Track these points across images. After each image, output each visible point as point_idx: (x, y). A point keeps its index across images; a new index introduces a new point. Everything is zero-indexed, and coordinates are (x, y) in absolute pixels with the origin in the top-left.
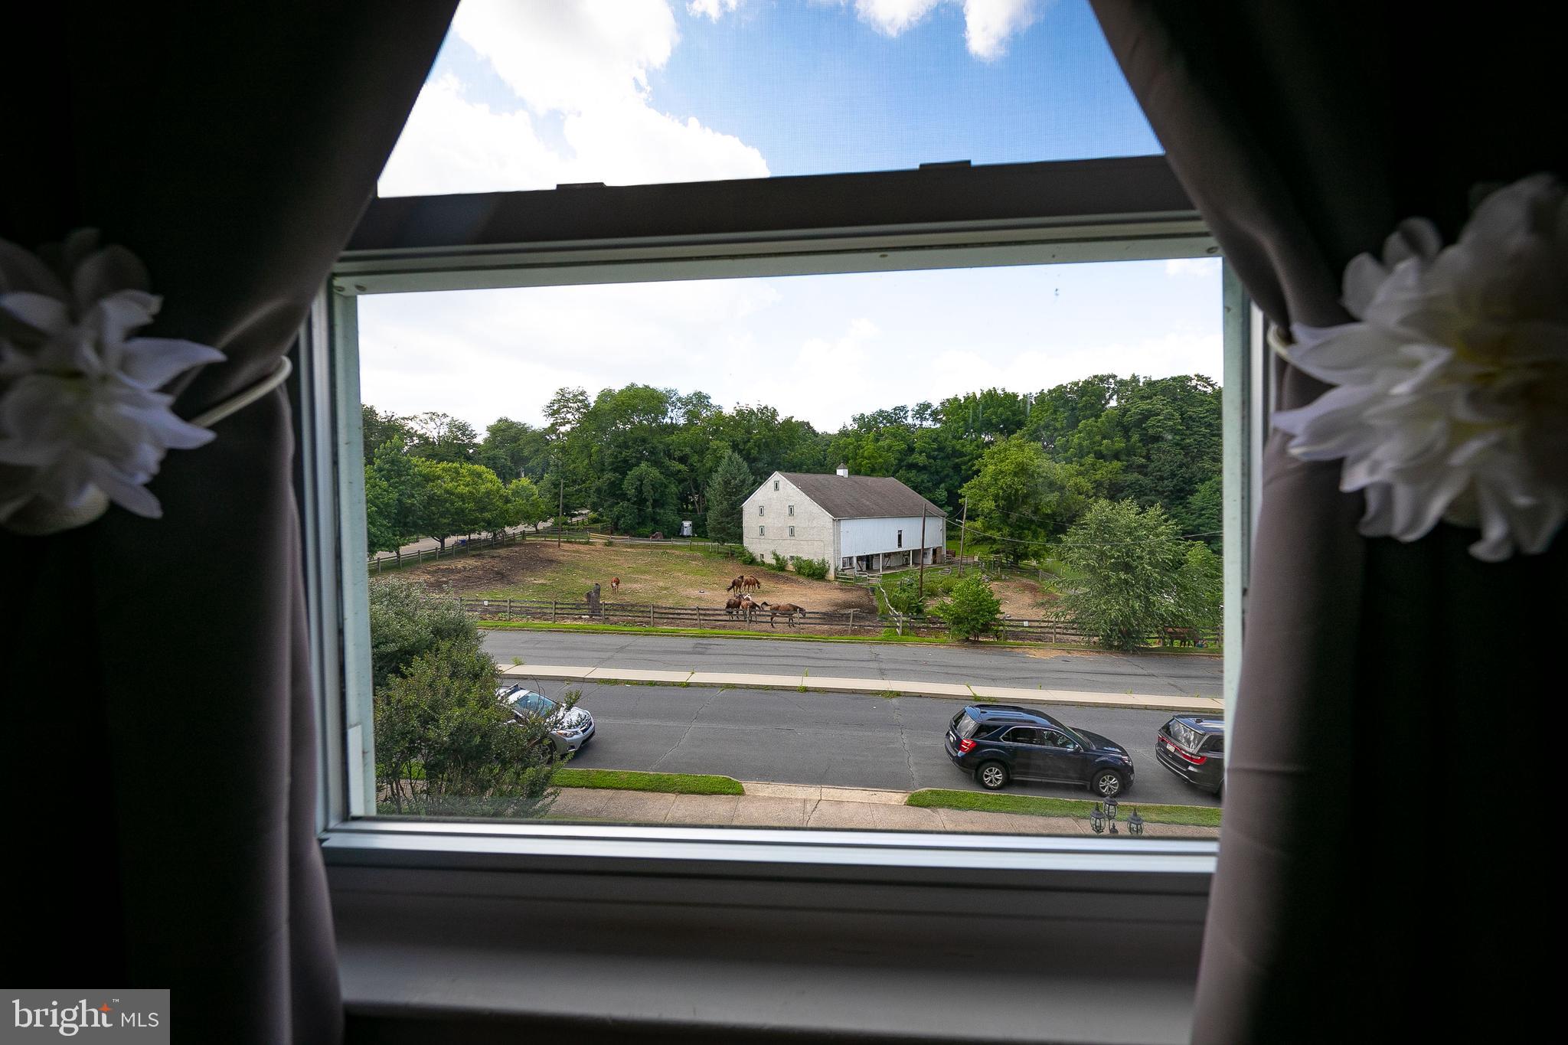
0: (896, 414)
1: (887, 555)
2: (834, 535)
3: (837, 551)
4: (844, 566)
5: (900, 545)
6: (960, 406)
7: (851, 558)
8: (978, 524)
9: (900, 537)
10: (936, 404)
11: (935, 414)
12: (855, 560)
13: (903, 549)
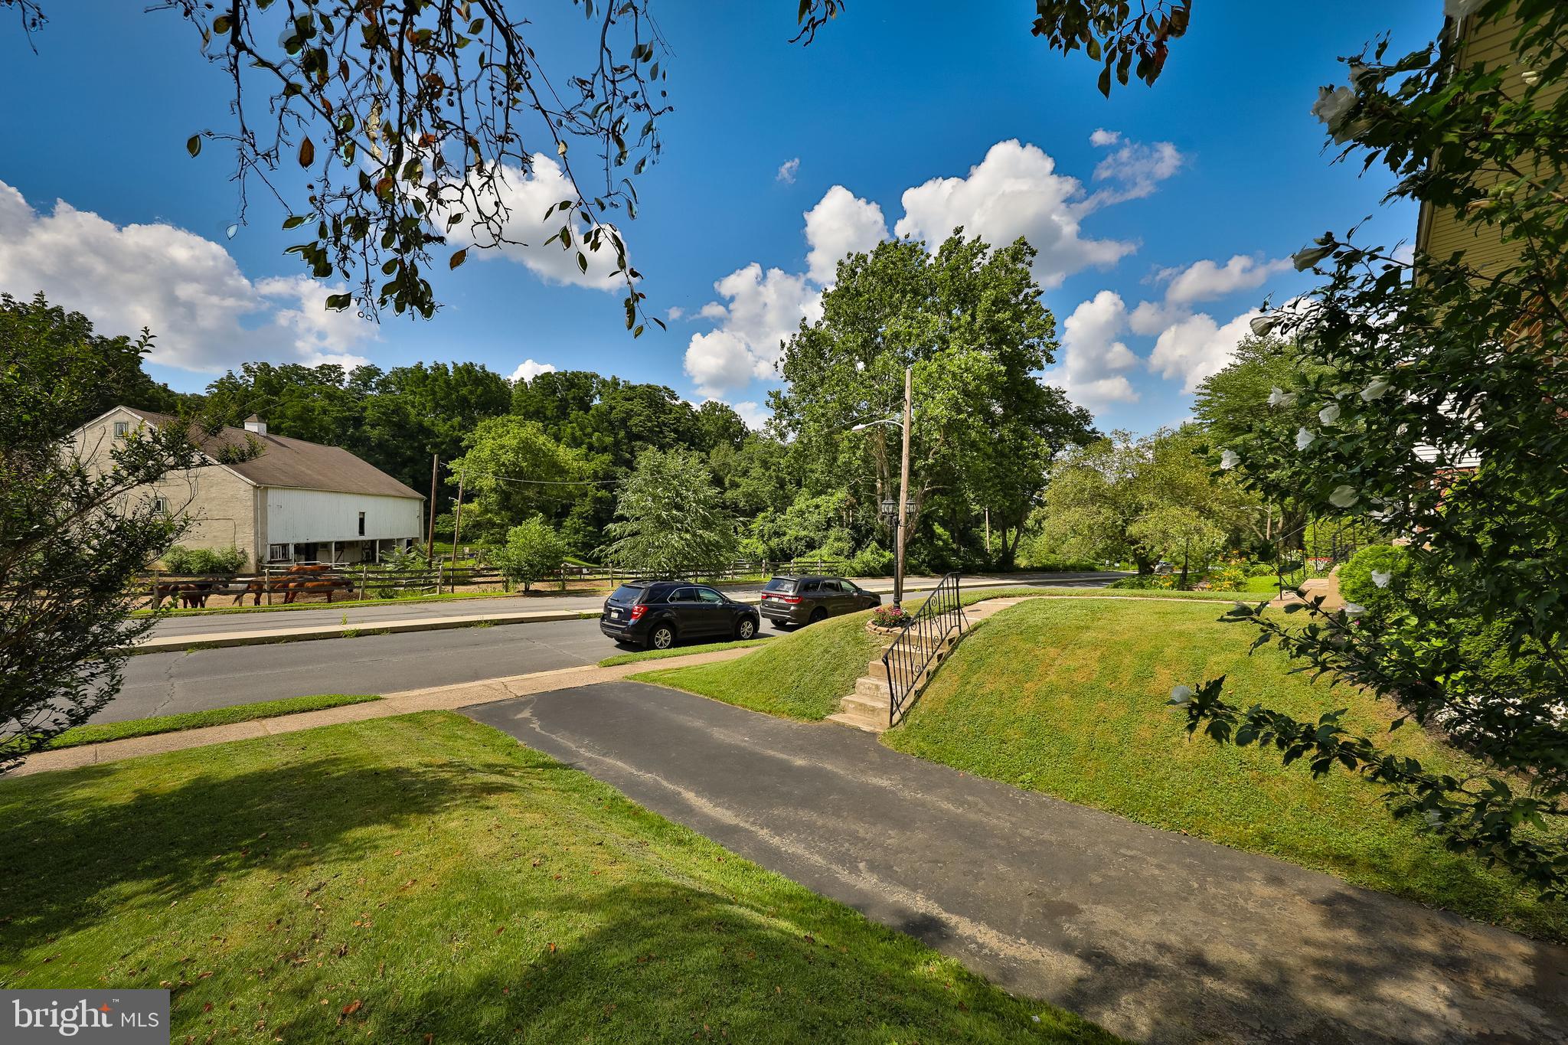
0: (324, 375)
1: (341, 546)
2: (256, 510)
3: (261, 533)
4: (272, 557)
5: (362, 532)
6: (426, 377)
7: (285, 546)
8: (474, 506)
9: (362, 521)
10: (386, 370)
11: (384, 384)
12: (292, 549)
13: (368, 536)
